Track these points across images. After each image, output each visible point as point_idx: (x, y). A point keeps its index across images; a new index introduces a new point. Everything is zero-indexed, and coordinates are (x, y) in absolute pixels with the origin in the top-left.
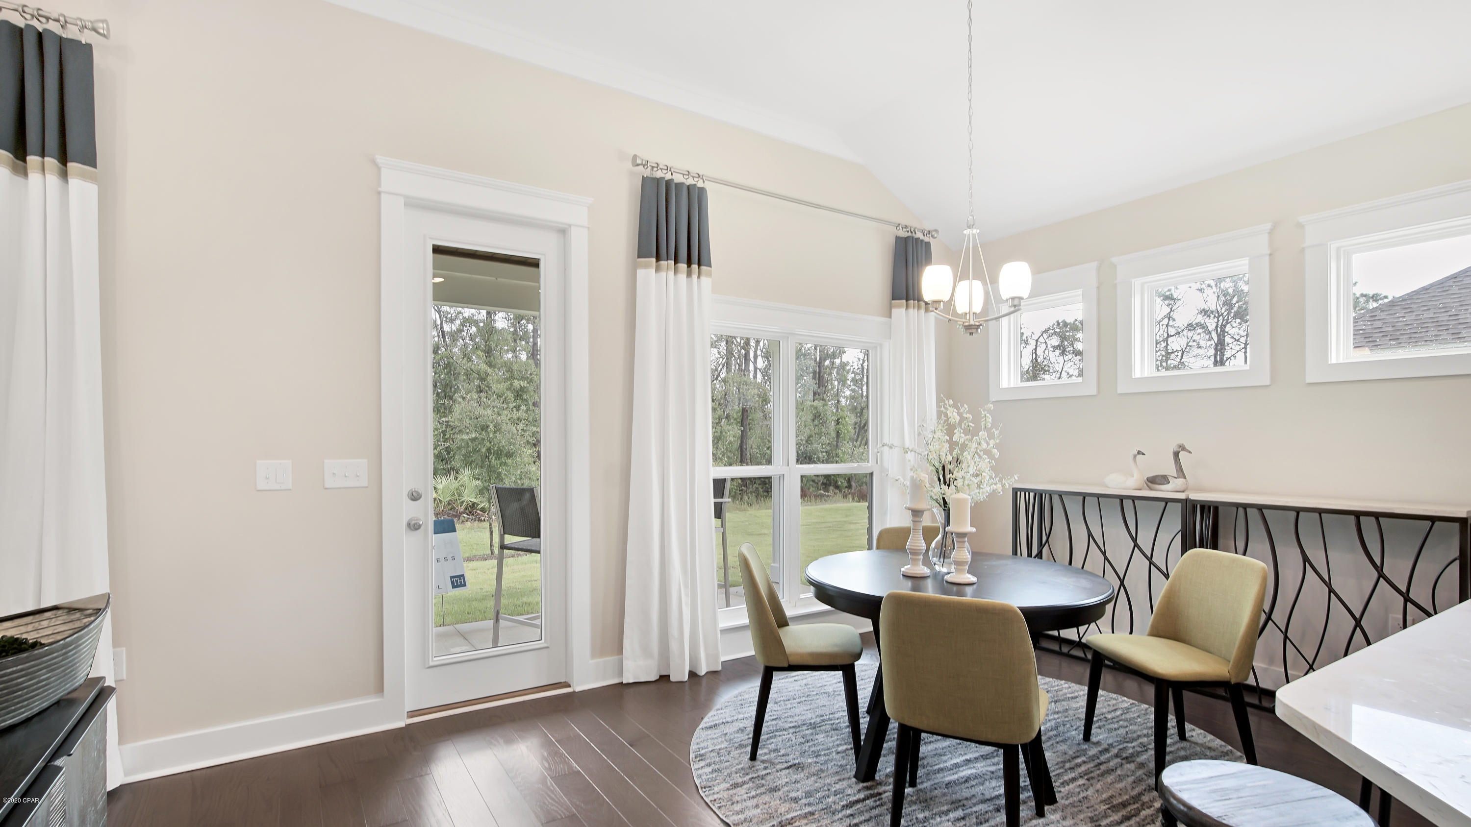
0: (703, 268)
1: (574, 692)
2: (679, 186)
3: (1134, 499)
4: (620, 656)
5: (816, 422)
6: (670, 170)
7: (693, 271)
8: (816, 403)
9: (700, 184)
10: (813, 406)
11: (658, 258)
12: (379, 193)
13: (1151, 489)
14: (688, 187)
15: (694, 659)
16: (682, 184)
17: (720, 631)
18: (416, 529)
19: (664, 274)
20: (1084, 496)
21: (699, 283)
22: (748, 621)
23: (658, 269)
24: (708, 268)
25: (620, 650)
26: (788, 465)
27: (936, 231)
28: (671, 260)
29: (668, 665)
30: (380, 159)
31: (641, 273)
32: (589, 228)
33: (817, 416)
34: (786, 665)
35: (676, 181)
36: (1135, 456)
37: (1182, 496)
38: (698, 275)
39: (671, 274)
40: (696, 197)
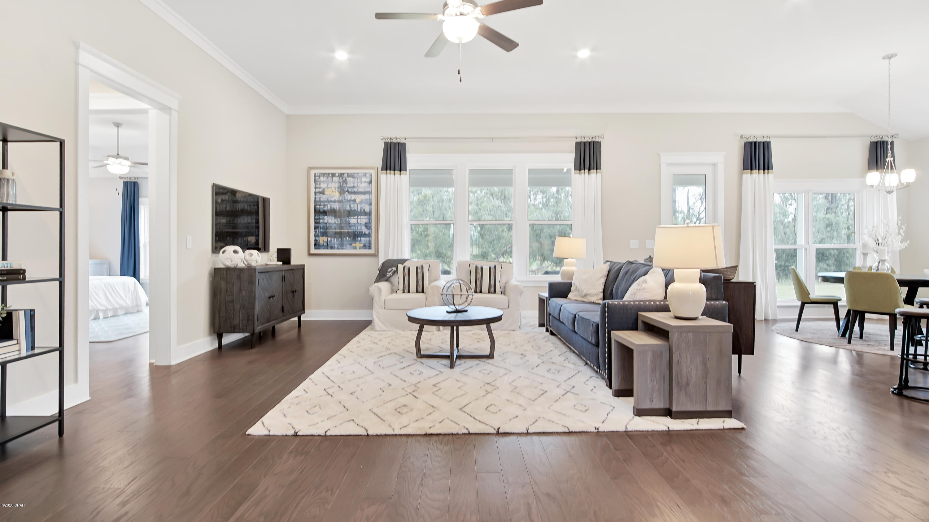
0: (770, 171)
2: (759, 143)
5: (829, 229)
6: (756, 137)
7: (765, 172)
8: (828, 216)
9: (768, 140)
10: (826, 218)
11: (751, 170)
14: (763, 143)
16: (761, 142)
19: (754, 175)
21: (768, 176)
23: (751, 173)
24: (772, 170)
26: (809, 244)
27: (897, 135)
28: (757, 169)
30: (660, 153)
31: (745, 175)
32: (724, 163)
33: (829, 225)
34: (810, 301)
35: (758, 141)
38: (768, 173)
39: (757, 175)
40: (766, 146)
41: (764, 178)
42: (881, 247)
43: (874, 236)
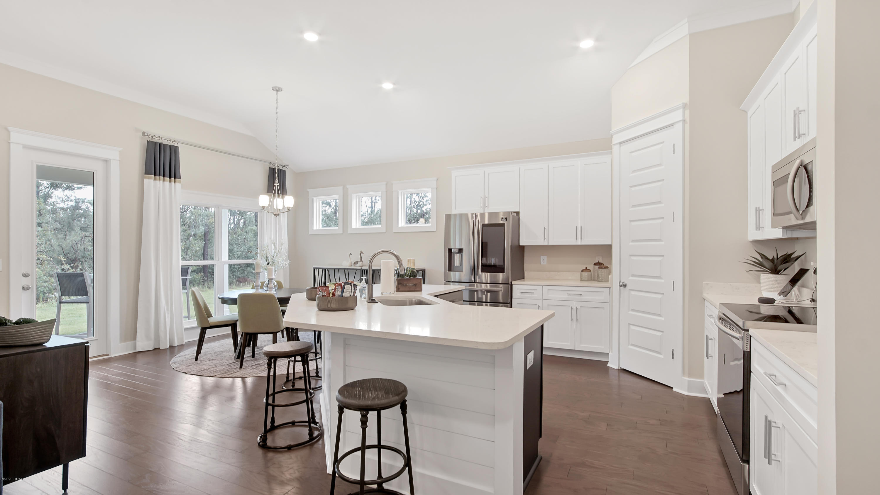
0: (177, 179)
1: (111, 358)
2: (165, 145)
3: (348, 269)
4: (134, 341)
6: (161, 138)
7: (172, 180)
9: (176, 145)
11: (155, 175)
12: (9, 143)
13: (355, 266)
14: (170, 146)
15: (171, 340)
16: (167, 145)
17: (184, 329)
18: (28, 289)
19: (158, 182)
20: (335, 269)
21: (175, 185)
22: (197, 325)
23: (155, 180)
24: (180, 180)
25: (135, 338)
27: (288, 165)
28: (161, 176)
29: (159, 344)
30: (10, 128)
31: (146, 181)
32: (119, 161)
34: (209, 326)
35: (164, 143)
36: (350, 255)
37: (360, 268)
38: (175, 182)
39: (161, 182)
40: (173, 151)
41: (170, 187)
42: (269, 267)
43: (265, 256)
